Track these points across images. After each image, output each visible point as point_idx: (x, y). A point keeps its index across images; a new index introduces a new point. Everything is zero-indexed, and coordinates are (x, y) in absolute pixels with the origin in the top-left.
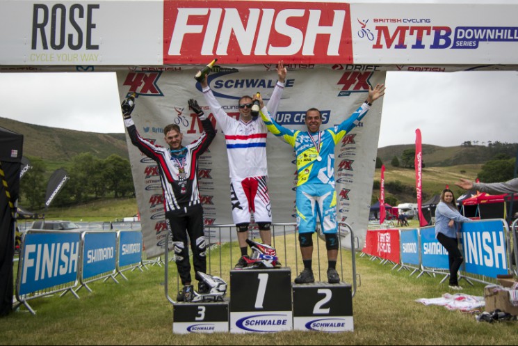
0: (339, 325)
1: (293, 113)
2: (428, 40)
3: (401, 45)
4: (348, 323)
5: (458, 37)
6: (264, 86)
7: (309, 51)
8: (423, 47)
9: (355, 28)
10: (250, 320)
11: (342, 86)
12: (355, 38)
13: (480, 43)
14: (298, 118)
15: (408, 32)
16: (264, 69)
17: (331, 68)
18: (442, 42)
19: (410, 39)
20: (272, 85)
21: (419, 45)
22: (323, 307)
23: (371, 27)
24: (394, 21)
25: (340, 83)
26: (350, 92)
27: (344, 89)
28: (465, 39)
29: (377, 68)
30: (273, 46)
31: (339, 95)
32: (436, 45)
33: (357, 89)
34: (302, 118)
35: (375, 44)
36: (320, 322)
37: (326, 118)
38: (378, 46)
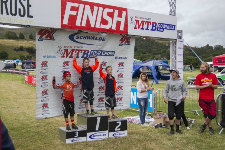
0: (123, 134)
1: (102, 51)
2: (150, 27)
3: (142, 29)
4: (126, 133)
5: (159, 27)
6: (94, 39)
7: (114, 28)
8: (148, 30)
9: (129, 19)
10: (94, 135)
11: (121, 42)
12: (129, 24)
13: (164, 30)
14: (104, 53)
15: (145, 23)
16: (97, 33)
17: (119, 35)
18: (154, 28)
19: (145, 26)
20: (97, 39)
21: (147, 29)
22: (118, 128)
23: (134, 19)
24: (141, 18)
25: (120, 41)
26: (123, 44)
27: (121, 43)
28: (160, 28)
29: (134, 36)
30: (102, 24)
31: (119, 45)
32: (152, 30)
33: (125, 44)
34: (105, 53)
35: (135, 27)
36: (117, 133)
37: (113, 54)
38: (135, 28)
